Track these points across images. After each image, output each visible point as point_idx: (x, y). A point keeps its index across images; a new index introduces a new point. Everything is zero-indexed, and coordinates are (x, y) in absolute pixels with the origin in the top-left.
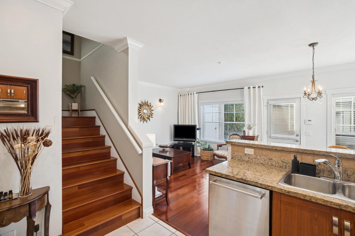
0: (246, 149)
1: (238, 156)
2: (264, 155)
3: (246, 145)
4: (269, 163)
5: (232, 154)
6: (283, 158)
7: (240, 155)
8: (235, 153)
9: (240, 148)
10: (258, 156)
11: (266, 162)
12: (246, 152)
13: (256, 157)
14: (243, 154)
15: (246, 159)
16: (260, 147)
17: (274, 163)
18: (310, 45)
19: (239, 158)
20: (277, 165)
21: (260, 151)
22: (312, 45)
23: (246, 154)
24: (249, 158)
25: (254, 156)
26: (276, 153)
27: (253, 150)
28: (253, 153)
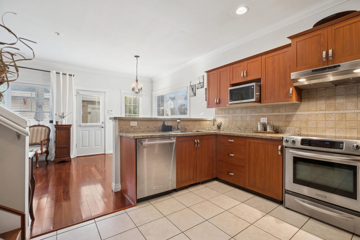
0: (131, 122)
1: (125, 129)
2: (144, 125)
3: (132, 119)
4: (148, 130)
5: (120, 128)
6: (154, 125)
7: (127, 128)
8: (123, 127)
9: (127, 122)
10: (141, 126)
11: (146, 129)
12: (131, 125)
13: (139, 127)
14: (130, 127)
15: (132, 130)
16: (143, 119)
17: (150, 130)
18: (136, 56)
19: (126, 131)
20: (152, 130)
21: (141, 122)
22: (137, 56)
23: (132, 126)
24: (134, 129)
25: (138, 127)
26: (151, 122)
27: (136, 122)
28: (136, 125)
